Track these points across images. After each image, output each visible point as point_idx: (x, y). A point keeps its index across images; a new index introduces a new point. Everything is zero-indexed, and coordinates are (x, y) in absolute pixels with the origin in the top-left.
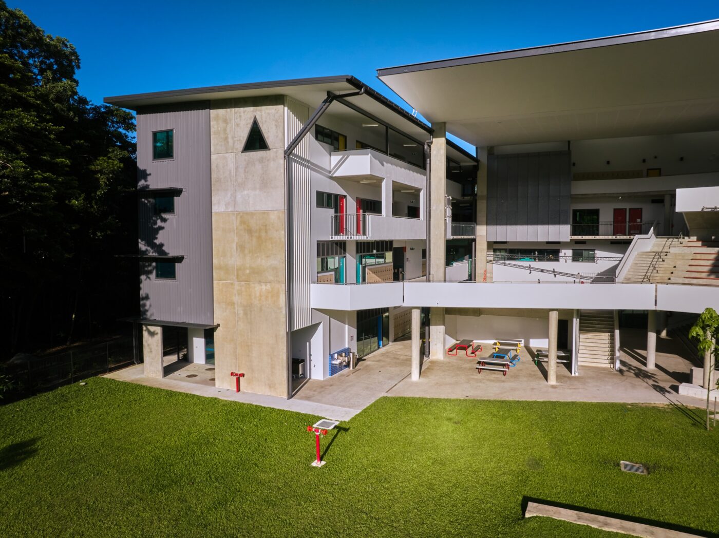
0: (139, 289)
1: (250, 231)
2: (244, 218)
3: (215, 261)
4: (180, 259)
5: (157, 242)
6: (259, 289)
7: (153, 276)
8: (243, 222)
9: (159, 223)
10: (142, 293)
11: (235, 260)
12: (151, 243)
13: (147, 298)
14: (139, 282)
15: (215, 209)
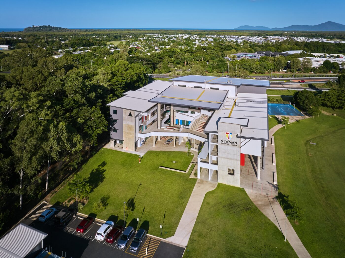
0: (110, 133)
1: (129, 127)
2: (128, 125)
3: (124, 131)
4: (118, 130)
5: (114, 126)
6: (131, 136)
7: (113, 131)
8: (128, 126)
9: (114, 124)
10: (111, 134)
11: (127, 131)
12: (112, 126)
13: (112, 135)
14: (110, 132)
15: (124, 123)
